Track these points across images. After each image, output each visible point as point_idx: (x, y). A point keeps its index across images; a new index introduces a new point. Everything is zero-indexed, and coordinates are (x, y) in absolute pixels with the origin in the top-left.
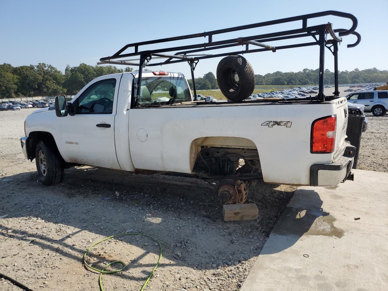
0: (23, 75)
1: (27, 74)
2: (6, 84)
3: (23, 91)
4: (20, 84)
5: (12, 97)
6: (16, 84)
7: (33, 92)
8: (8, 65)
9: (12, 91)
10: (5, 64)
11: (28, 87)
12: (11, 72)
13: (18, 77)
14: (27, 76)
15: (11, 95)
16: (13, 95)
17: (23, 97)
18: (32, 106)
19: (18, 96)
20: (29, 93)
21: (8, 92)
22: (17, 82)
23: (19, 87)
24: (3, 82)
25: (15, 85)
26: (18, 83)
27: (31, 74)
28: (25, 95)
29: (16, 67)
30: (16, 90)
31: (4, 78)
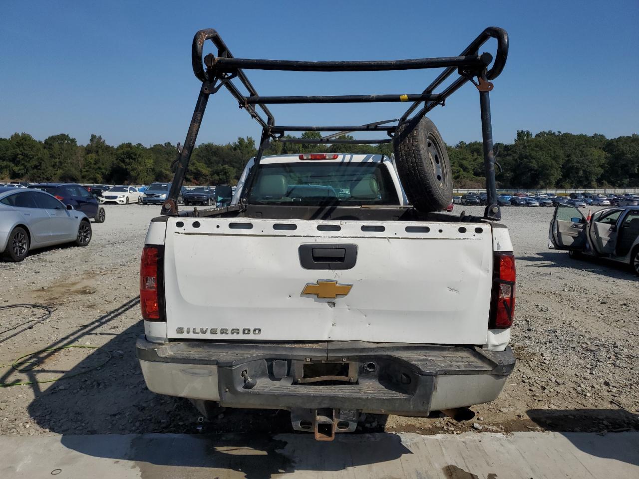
0: (617, 153)
1: (623, 150)
2: (586, 166)
3: (611, 178)
4: (609, 166)
5: (591, 187)
6: (602, 166)
7: (628, 179)
8: (599, 137)
9: (594, 178)
10: (596, 135)
11: (620, 172)
12: (600, 148)
13: (608, 155)
14: (623, 154)
15: (590, 183)
16: (594, 183)
17: (609, 188)
18: (609, 203)
19: (600, 185)
20: (620, 182)
21: (587, 178)
22: (604, 164)
23: (606, 171)
24: (583, 163)
25: (599, 169)
26: (606, 165)
27: (630, 150)
28: (613, 185)
29: (611, 140)
30: (599, 176)
31: (585, 156)
